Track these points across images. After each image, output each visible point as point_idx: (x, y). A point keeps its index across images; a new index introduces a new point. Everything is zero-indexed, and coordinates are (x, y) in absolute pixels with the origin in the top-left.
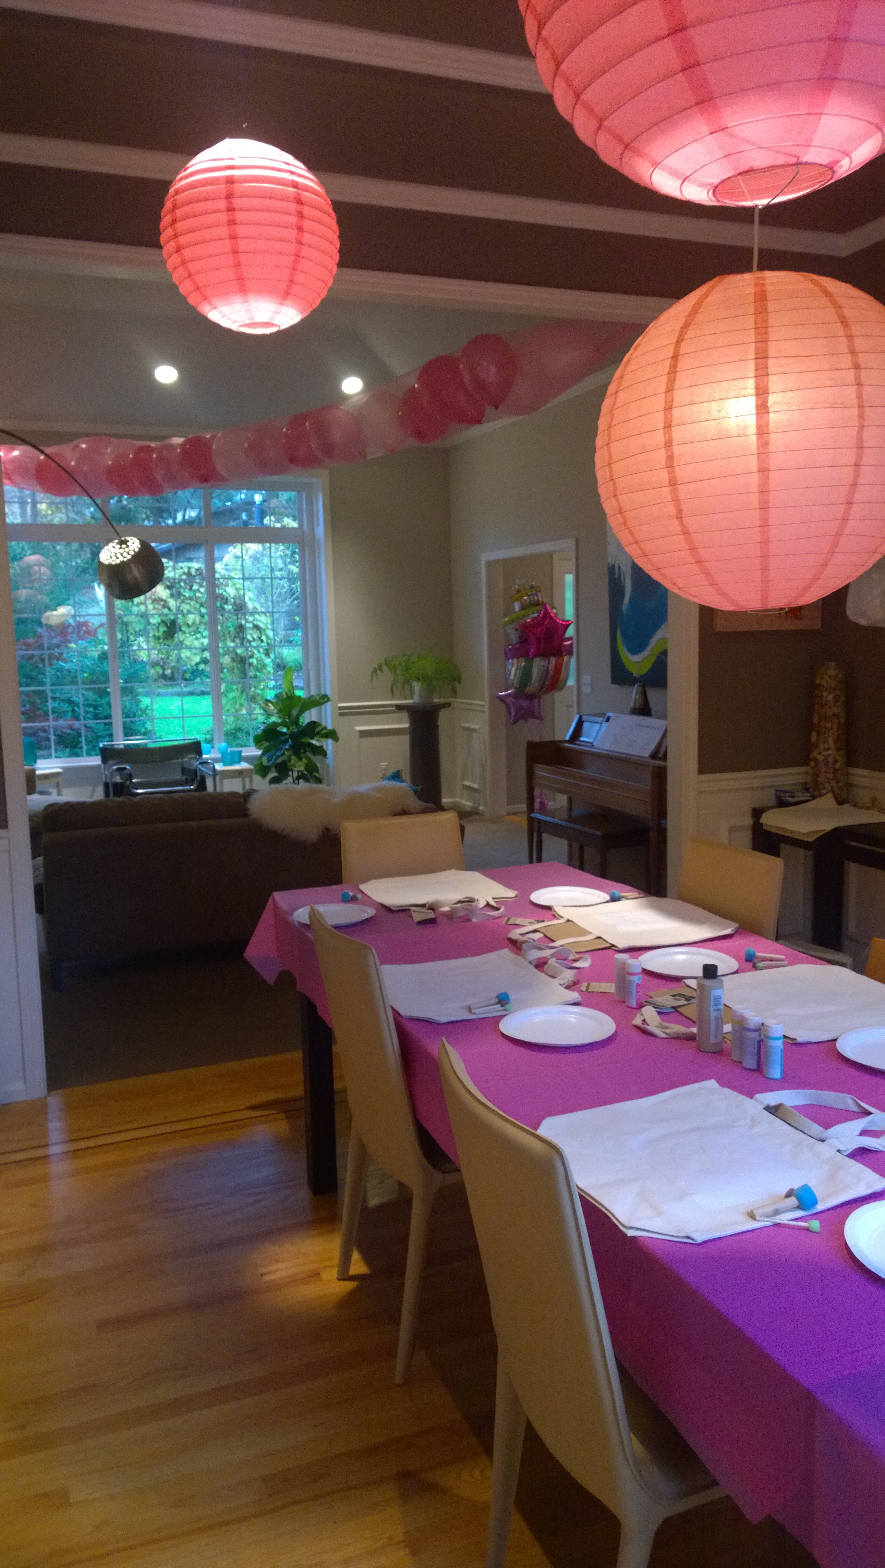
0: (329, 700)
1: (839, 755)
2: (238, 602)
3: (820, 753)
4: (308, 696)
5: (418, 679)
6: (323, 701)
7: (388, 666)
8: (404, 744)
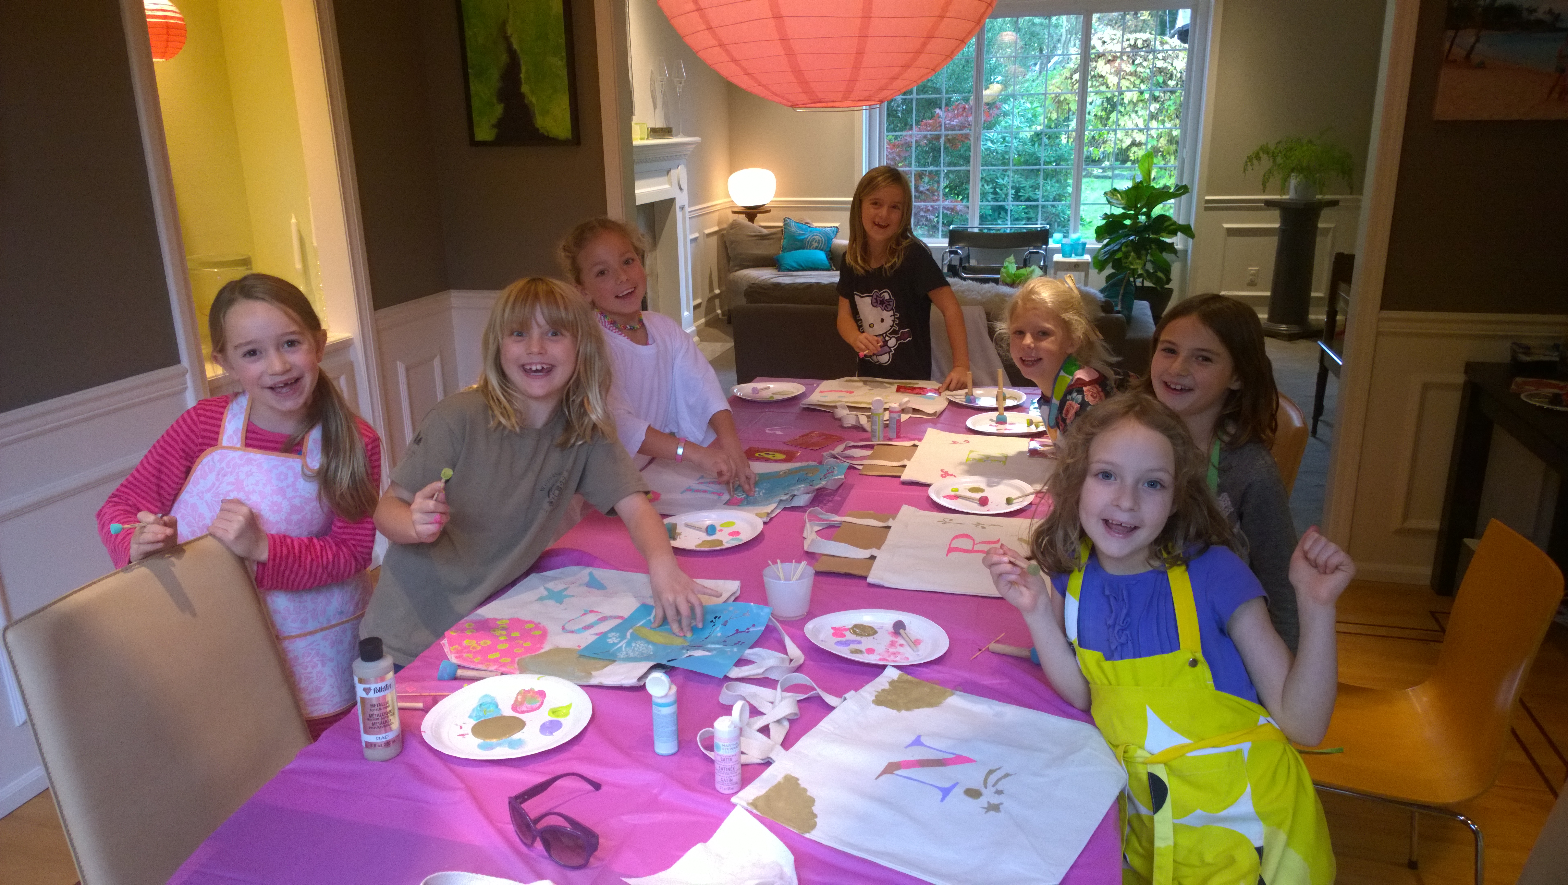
0: (1186, 192)
4: (1165, 187)
5: (1294, 171)
6: (1180, 192)
7: (1267, 153)
8: (1272, 248)
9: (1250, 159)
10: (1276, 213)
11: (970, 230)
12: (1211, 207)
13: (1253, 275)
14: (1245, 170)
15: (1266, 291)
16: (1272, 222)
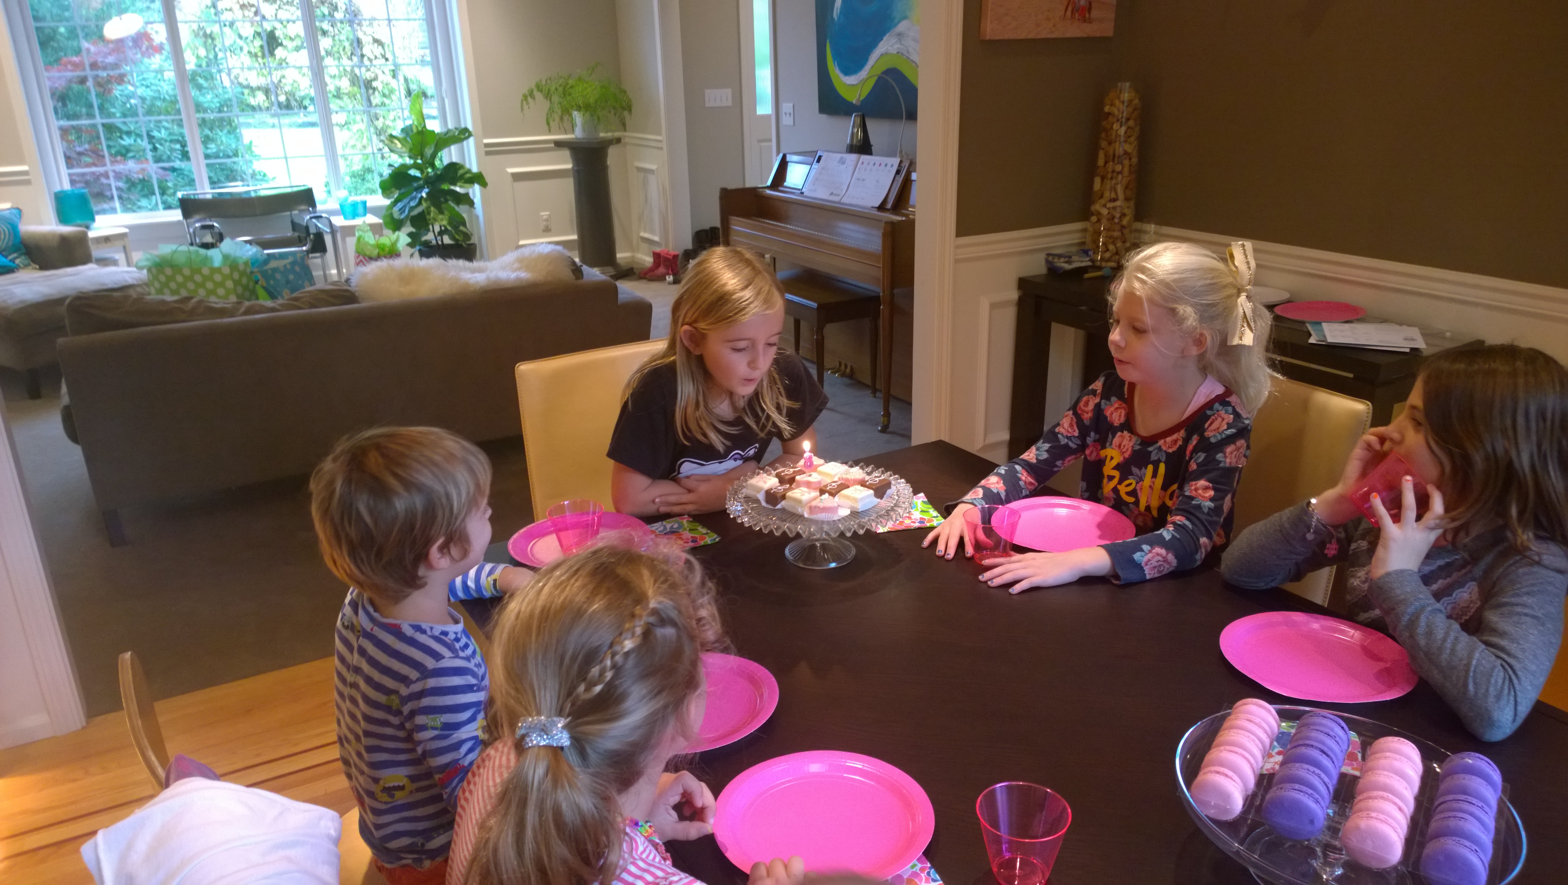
0: (470, 135)
1: (1128, 207)
2: (351, 8)
3: (1105, 206)
4: (445, 130)
5: (579, 109)
6: (463, 137)
7: (541, 91)
8: (567, 189)
9: (525, 97)
10: (566, 153)
11: (201, 197)
12: (491, 151)
13: (547, 220)
14: (522, 109)
15: (573, 234)
16: (565, 163)
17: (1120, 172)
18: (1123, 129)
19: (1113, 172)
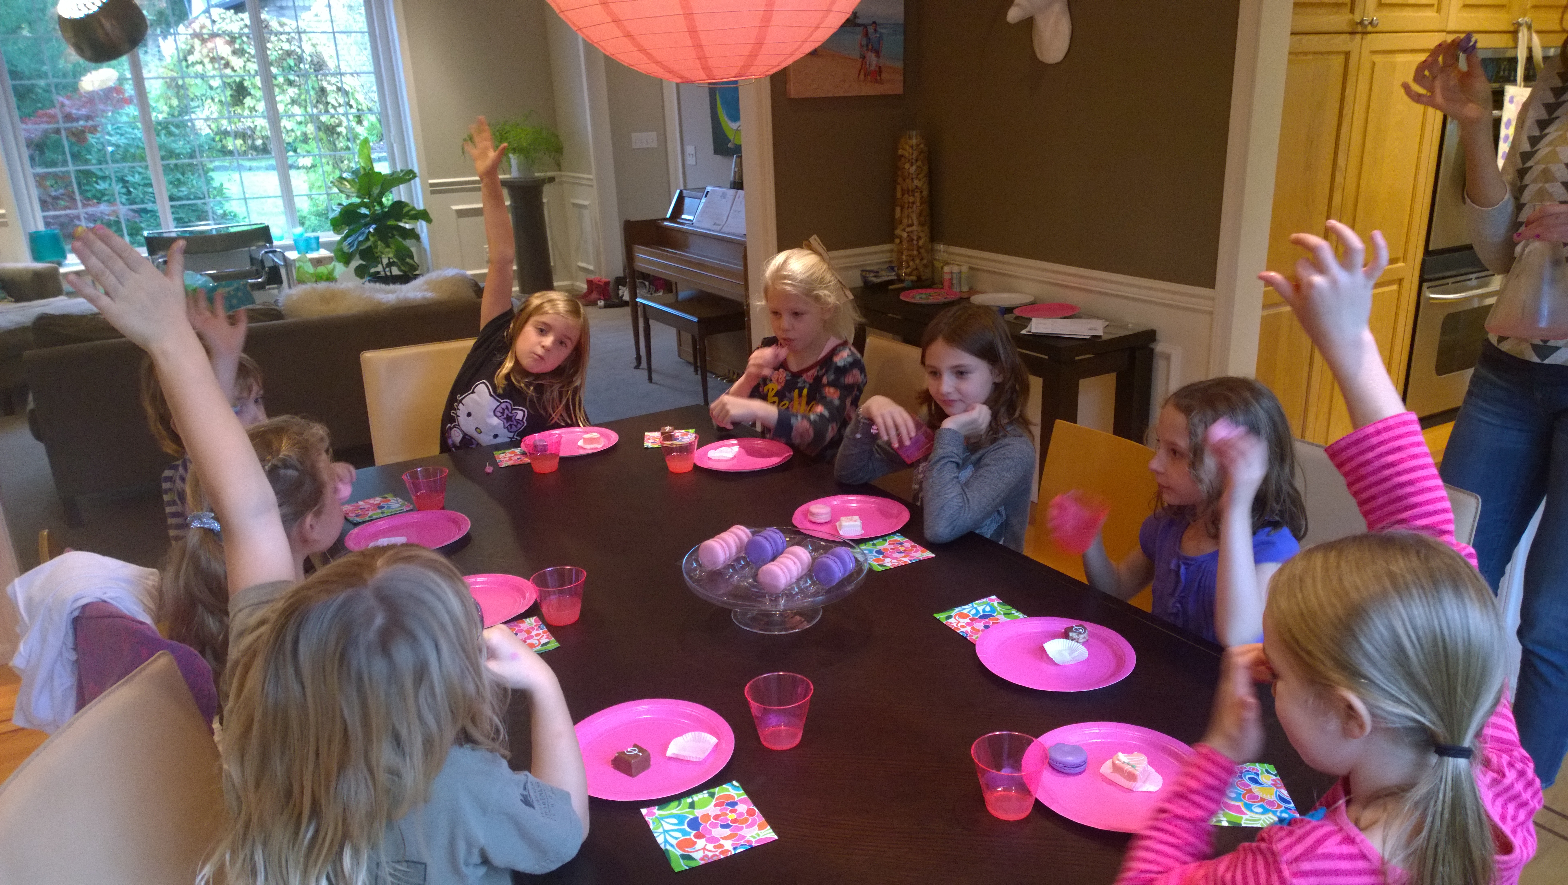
0: (415, 176)
1: (923, 232)
2: (316, 60)
3: (904, 230)
6: (409, 177)
11: (165, 235)
12: (436, 190)
17: (913, 203)
18: (914, 168)
19: (909, 202)
